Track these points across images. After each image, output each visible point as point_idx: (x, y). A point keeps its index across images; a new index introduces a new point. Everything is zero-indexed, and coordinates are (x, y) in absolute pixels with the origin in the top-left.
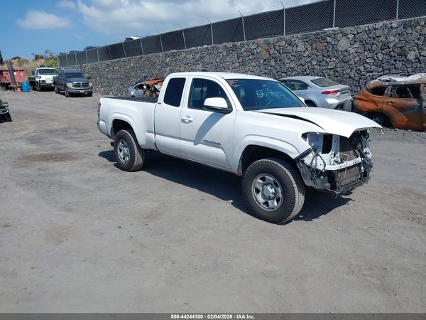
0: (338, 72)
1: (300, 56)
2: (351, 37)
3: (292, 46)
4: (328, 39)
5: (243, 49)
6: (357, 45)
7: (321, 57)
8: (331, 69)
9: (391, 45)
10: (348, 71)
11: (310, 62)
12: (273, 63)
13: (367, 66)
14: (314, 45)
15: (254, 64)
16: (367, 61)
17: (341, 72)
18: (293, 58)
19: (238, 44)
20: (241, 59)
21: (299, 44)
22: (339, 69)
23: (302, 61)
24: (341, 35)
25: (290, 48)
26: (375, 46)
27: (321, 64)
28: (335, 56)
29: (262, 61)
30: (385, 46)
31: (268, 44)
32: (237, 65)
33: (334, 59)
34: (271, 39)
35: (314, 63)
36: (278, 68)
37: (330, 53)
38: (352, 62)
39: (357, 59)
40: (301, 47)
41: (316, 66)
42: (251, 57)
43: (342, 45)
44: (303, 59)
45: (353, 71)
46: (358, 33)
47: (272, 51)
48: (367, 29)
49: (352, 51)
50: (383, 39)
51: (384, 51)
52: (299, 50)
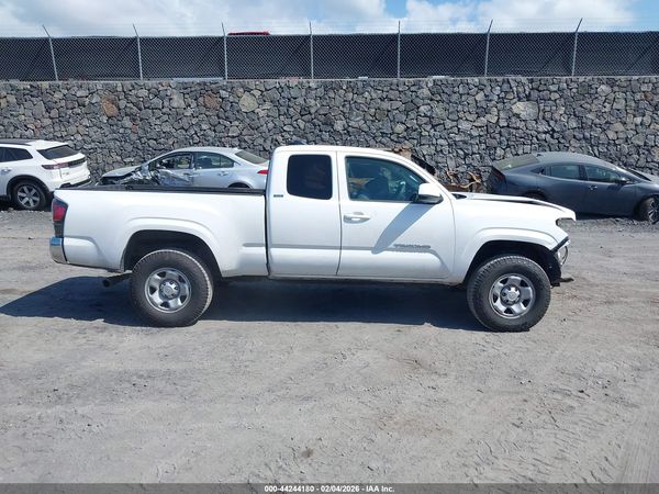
0: (245, 141)
1: (178, 116)
2: (257, 93)
3: (162, 99)
4: (223, 93)
5: (58, 96)
6: (267, 106)
7: (214, 120)
8: (233, 137)
9: (313, 111)
10: (261, 141)
11: (199, 125)
12: (127, 122)
13: (287, 136)
14: (201, 99)
15: (86, 122)
16: (285, 128)
17: (250, 142)
18: (165, 117)
19: (45, 84)
20: (54, 113)
21: (175, 97)
22: (246, 138)
23: (184, 123)
24: (242, 90)
25: (156, 100)
26: (292, 109)
27: (217, 129)
28: (237, 119)
29: (105, 119)
30: (305, 111)
31: (113, 90)
32: (48, 122)
33: (237, 123)
34: (118, 84)
35: (204, 127)
36: (140, 132)
37: (229, 114)
38: (264, 128)
39: (271, 125)
40: (178, 101)
41: (209, 132)
42: (78, 110)
43: (246, 104)
44: (185, 120)
45: (269, 142)
46: (266, 90)
47: (123, 104)
48: (278, 86)
49: (262, 113)
50: (301, 101)
51: (304, 118)
52: (175, 105)
